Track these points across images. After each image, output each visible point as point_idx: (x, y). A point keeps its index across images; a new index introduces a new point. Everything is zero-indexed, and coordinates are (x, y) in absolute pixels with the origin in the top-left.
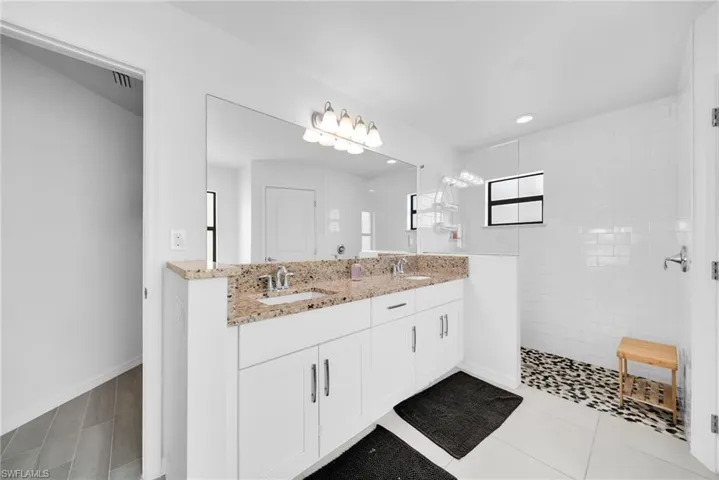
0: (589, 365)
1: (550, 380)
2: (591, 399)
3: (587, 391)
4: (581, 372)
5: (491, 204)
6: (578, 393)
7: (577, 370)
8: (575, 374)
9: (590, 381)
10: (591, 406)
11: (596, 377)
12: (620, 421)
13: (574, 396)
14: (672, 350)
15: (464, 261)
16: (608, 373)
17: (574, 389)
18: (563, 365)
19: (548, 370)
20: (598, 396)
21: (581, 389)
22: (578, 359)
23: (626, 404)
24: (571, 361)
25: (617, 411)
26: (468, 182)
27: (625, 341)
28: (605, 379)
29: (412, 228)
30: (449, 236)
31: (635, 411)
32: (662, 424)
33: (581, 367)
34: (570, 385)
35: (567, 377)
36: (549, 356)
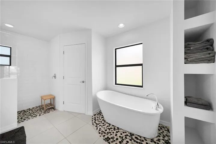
0: (30, 109)
1: (23, 118)
2: (38, 115)
3: (36, 114)
4: (29, 111)
6: (34, 115)
7: (28, 111)
8: (28, 112)
9: (34, 112)
10: (40, 116)
11: (34, 110)
12: (47, 114)
13: (34, 117)
16: (35, 108)
17: (32, 116)
18: (22, 112)
19: (20, 116)
20: (39, 113)
21: (34, 114)
24: (24, 110)
28: (36, 109)
31: (47, 111)
32: (53, 110)
33: (28, 110)
34: (30, 115)
35: (27, 114)
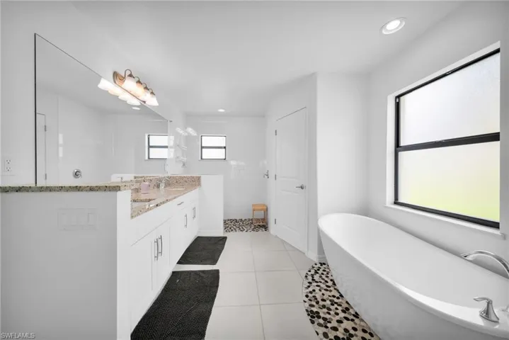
0: (241, 219)
1: (232, 228)
2: (246, 230)
3: (244, 228)
4: (240, 223)
5: (202, 147)
10: (246, 232)
11: (245, 223)
12: (255, 233)
13: (241, 231)
14: (264, 205)
15: (199, 178)
16: (247, 220)
17: (240, 229)
19: (230, 225)
20: (248, 228)
21: (242, 228)
22: (238, 218)
23: (255, 227)
25: (253, 230)
26: (189, 133)
27: (253, 205)
28: (247, 222)
29: (149, 158)
30: (182, 165)
32: (264, 229)
33: (240, 221)
35: (237, 225)
36: (228, 220)
